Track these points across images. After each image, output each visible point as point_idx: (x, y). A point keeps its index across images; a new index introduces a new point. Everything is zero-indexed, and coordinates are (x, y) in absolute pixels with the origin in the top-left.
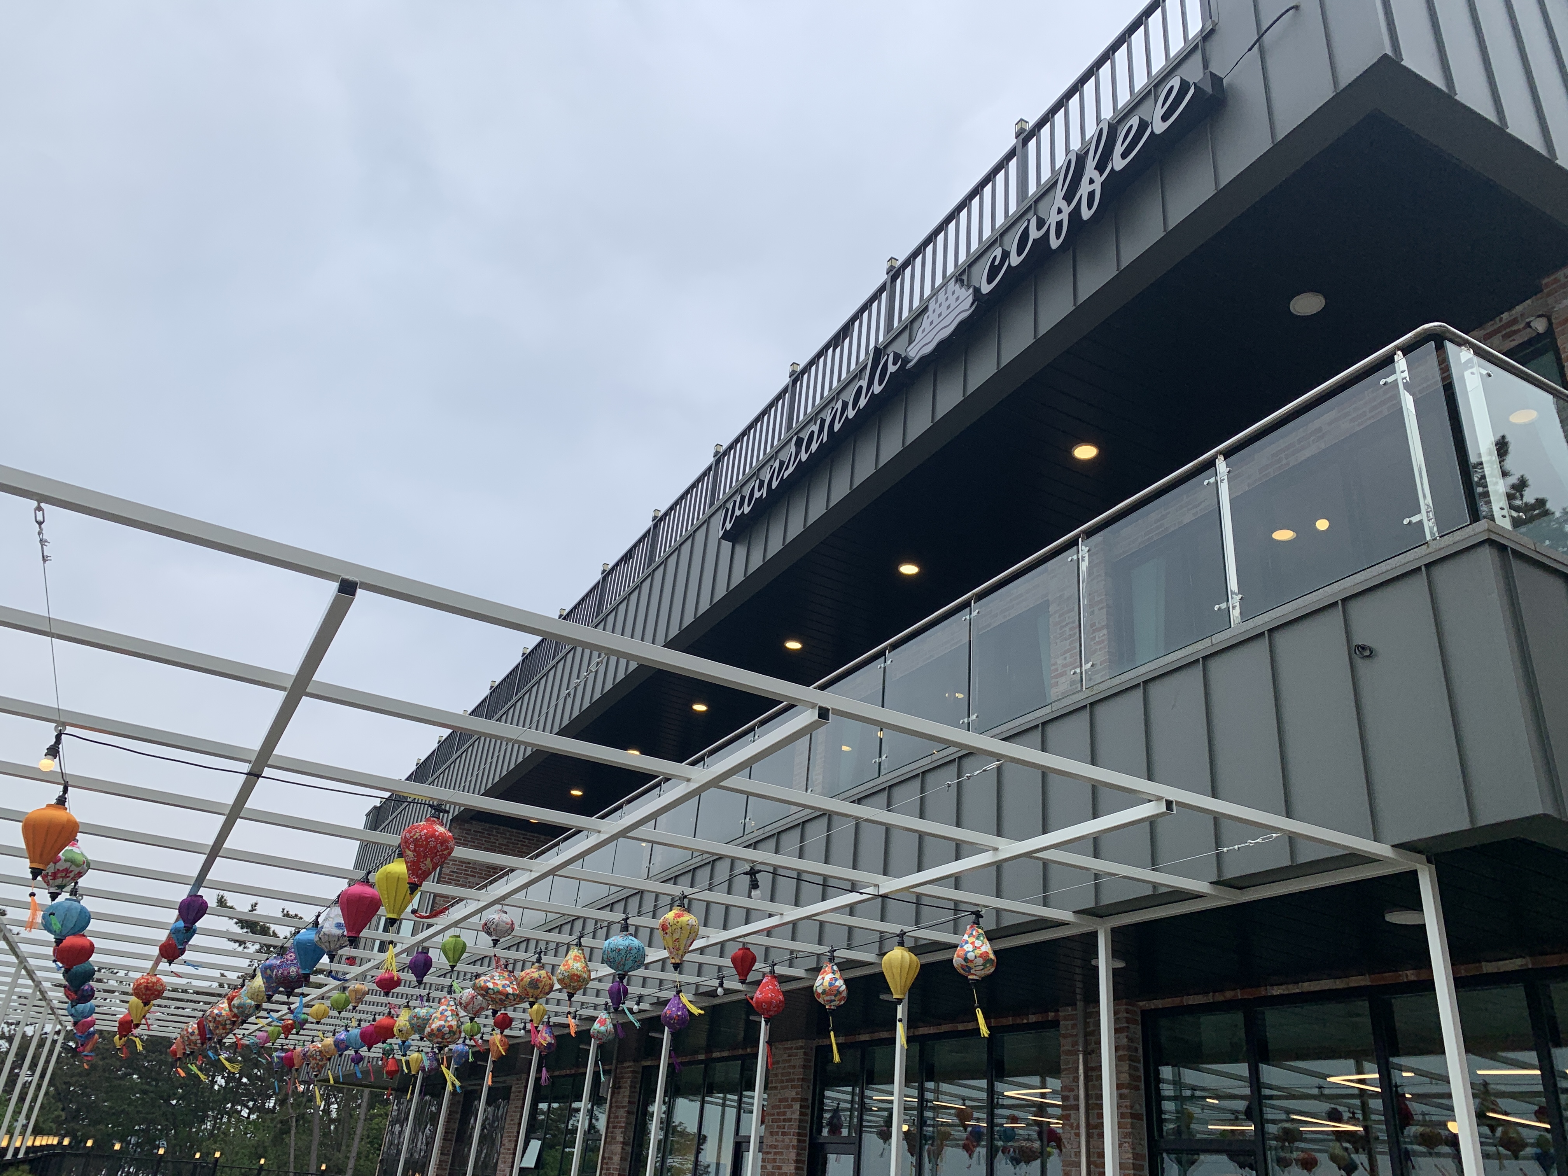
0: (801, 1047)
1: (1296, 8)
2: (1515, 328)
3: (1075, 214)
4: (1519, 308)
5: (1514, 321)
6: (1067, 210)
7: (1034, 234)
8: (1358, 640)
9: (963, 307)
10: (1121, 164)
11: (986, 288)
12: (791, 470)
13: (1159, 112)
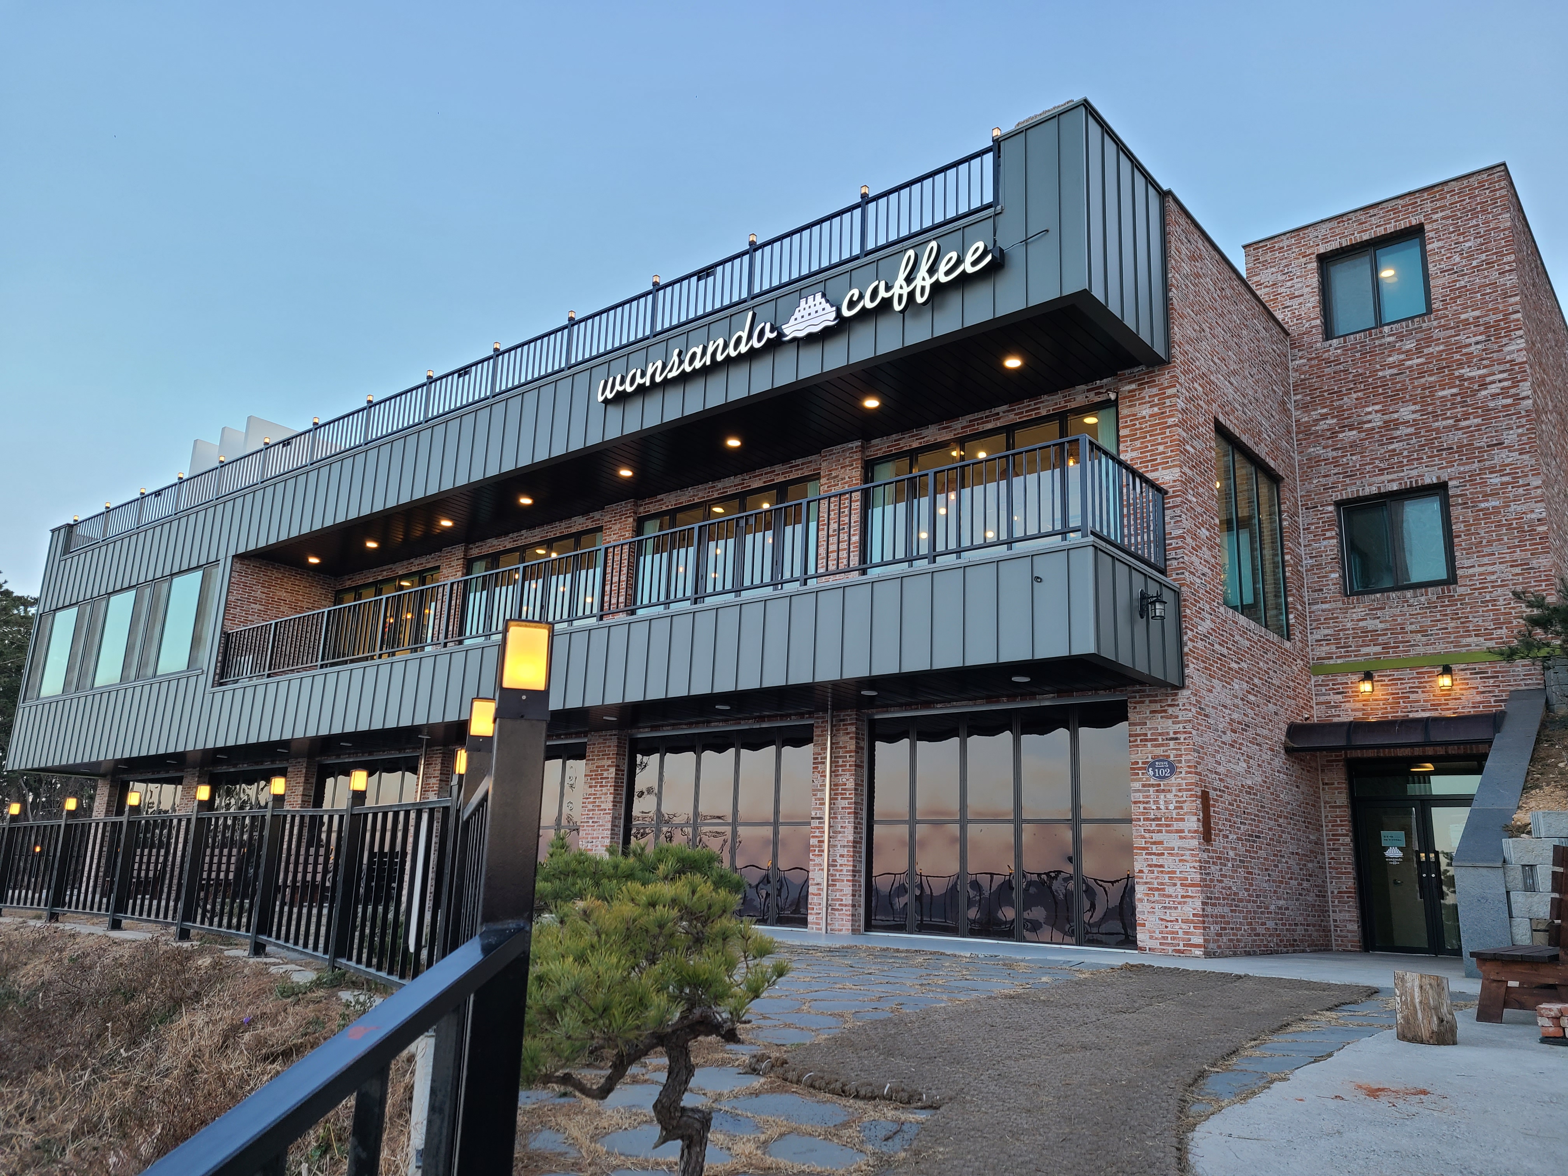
0: (615, 735)
1: (1047, 231)
2: (1101, 391)
3: (911, 295)
4: (1105, 381)
5: (1102, 387)
6: (906, 291)
7: (882, 294)
8: (1035, 575)
9: (828, 318)
10: (944, 279)
11: (846, 313)
12: (674, 373)
13: (969, 258)
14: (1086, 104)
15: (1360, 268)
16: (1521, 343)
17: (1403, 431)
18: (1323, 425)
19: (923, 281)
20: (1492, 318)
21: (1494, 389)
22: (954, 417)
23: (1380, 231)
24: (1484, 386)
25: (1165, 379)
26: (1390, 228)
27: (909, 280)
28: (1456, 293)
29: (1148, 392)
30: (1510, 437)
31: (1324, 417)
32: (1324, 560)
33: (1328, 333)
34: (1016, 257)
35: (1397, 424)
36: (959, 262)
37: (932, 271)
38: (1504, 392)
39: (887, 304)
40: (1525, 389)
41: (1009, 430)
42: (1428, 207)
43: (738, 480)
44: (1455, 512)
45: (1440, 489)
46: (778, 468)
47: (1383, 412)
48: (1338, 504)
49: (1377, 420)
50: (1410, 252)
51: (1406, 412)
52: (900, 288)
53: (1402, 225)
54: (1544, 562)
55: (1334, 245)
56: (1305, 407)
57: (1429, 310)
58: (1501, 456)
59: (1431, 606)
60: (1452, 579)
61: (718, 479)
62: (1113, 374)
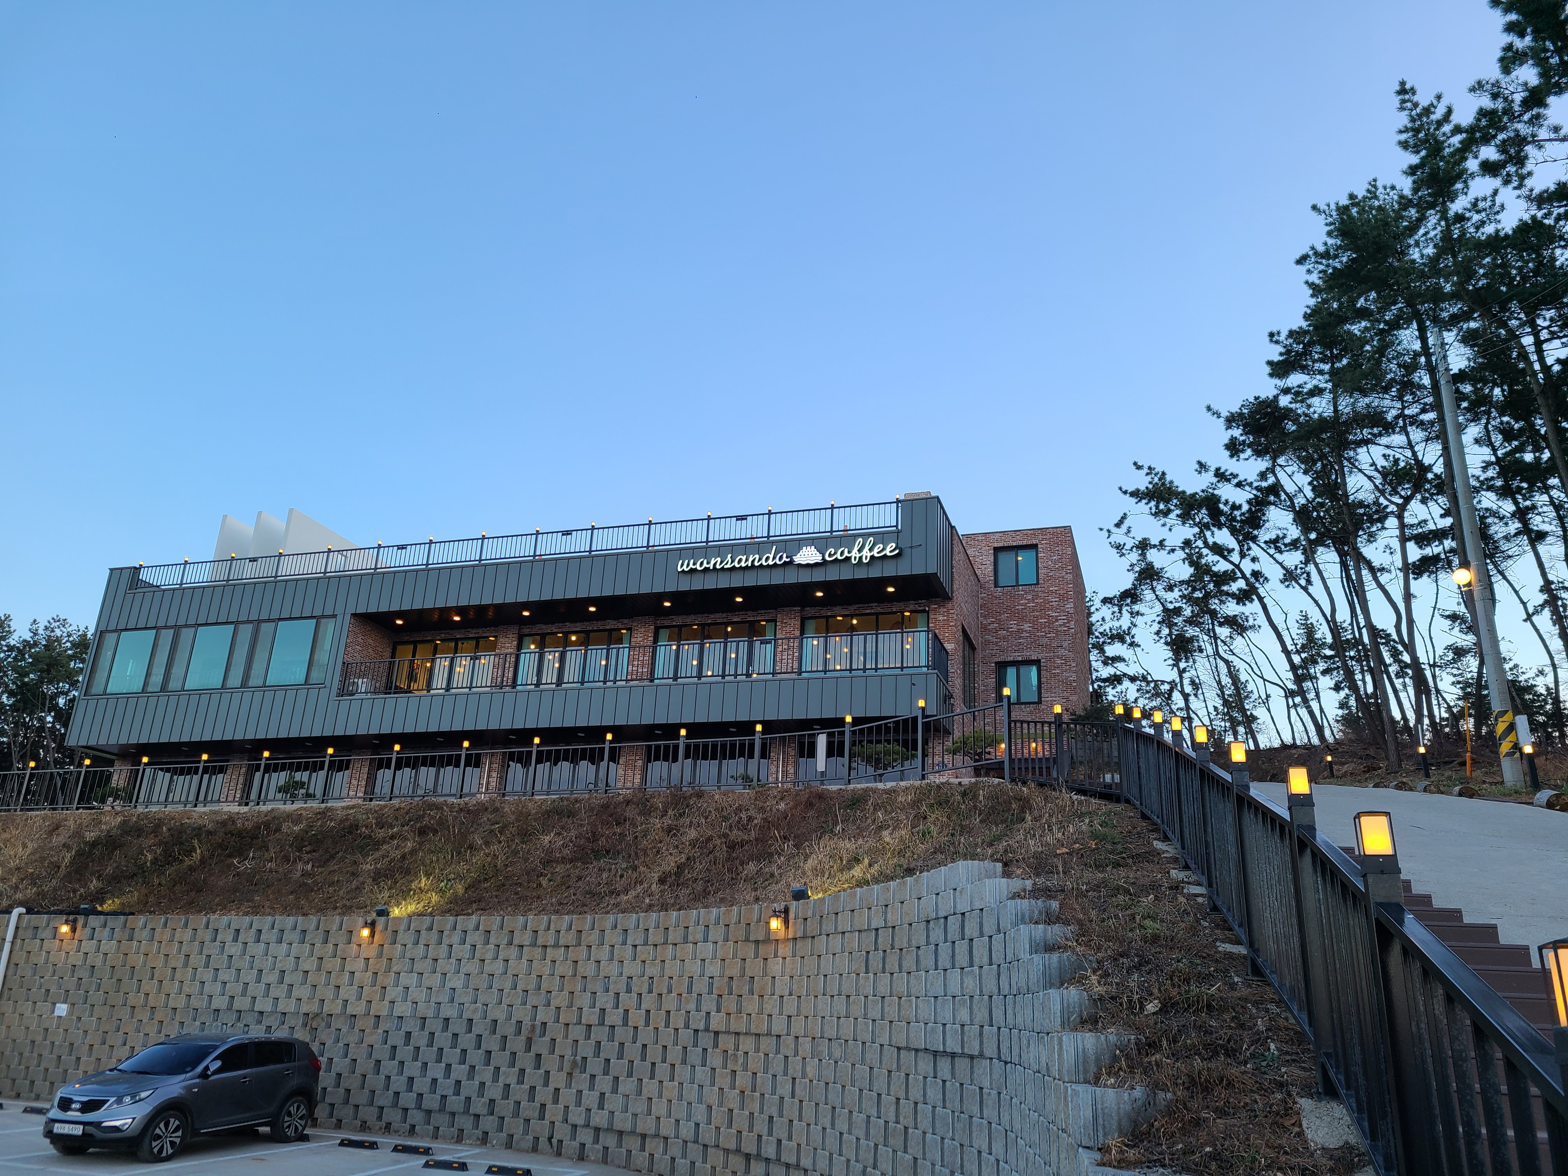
2: (921, 605)
3: (861, 558)
6: (858, 556)
7: (846, 554)
8: (913, 683)
9: (818, 558)
10: (876, 555)
11: (827, 558)
12: (728, 566)
13: (888, 549)
14: (938, 498)
15: (1011, 555)
16: (1072, 605)
17: (1025, 634)
18: (992, 626)
19: (866, 553)
20: (1062, 592)
21: (1060, 622)
22: (851, 604)
23: (1021, 543)
24: (1057, 620)
25: (950, 605)
26: (1025, 543)
27: (860, 551)
28: (1049, 578)
29: (942, 610)
30: (1065, 644)
31: (993, 623)
32: (989, 688)
33: (996, 586)
34: (907, 552)
35: (1023, 631)
36: (883, 550)
37: (871, 550)
38: (1064, 625)
39: (848, 559)
40: (1072, 626)
41: (877, 614)
42: (1040, 537)
43: (724, 615)
44: (1043, 673)
45: (1037, 662)
46: (749, 613)
47: (1017, 625)
48: (996, 663)
49: (1015, 628)
50: (1032, 554)
51: (1027, 626)
52: (855, 554)
53: (1029, 543)
54: (1074, 698)
55: (1001, 545)
56: (985, 617)
57: (1038, 583)
58: (1062, 652)
59: (1031, 712)
60: (1040, 702)
61: (712, 613)
62: (927, 599)
